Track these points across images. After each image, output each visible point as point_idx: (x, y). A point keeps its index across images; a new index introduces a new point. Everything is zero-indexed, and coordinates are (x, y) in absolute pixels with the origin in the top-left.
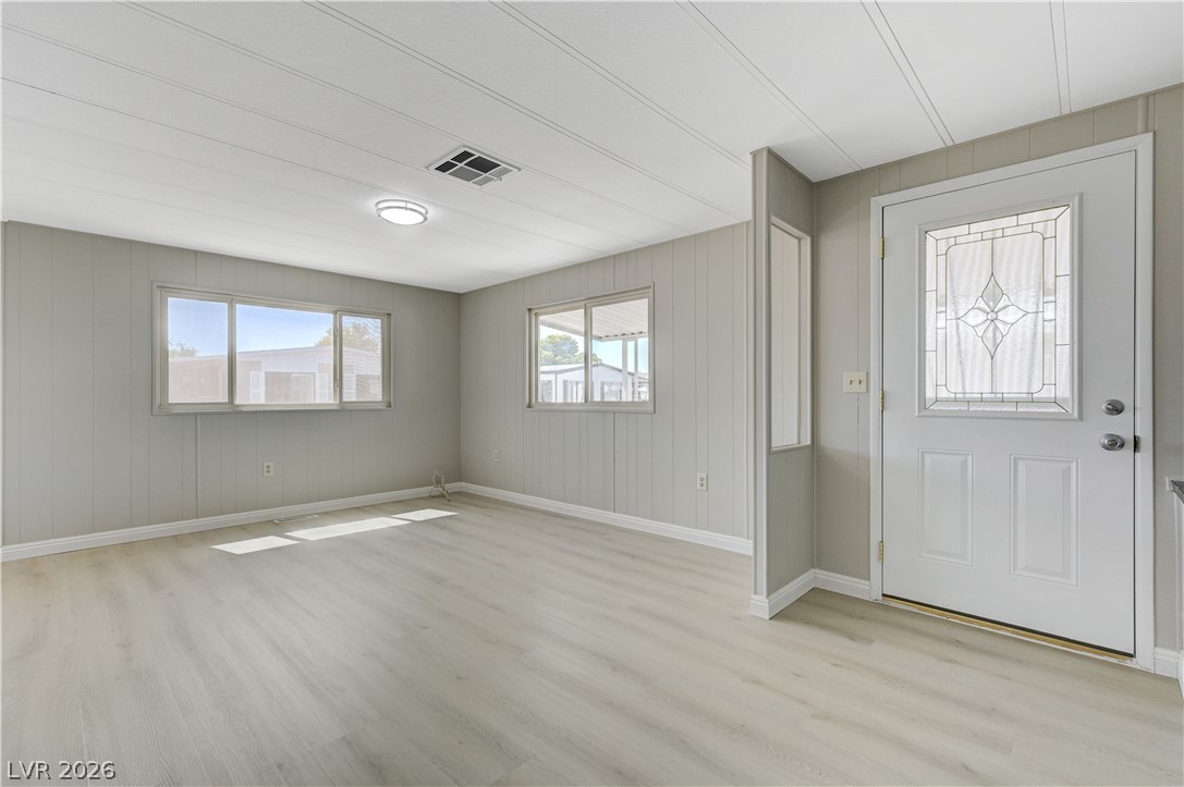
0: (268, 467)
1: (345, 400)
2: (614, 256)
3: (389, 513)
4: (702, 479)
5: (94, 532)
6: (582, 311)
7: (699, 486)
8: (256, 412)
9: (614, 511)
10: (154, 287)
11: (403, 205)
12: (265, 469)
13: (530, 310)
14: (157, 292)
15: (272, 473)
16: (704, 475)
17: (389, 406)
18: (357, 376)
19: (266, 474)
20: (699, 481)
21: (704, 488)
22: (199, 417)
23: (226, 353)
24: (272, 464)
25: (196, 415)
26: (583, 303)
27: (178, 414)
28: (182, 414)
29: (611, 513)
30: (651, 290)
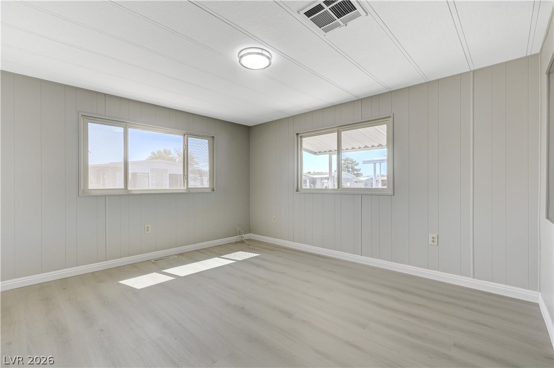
0: (148, 228)
1: (189, 187)
2: (361, 99)
3: (219, 255)
4: (433, 238)
5: (42, 273)
6: (336, 134)
7: (430, 242)
8: (141, 195)
9: (361, 255)
10: (80, 116)
11: (260, 51)
12: (146, 229)
13: (297, 134)
14: (81, 119)
15: (150, 232)
16: (435, 236)
17: (213, 190)
18: (170, 175)
19: (146, 232)
20: (431, 239)
21: (436, 243)
22: (107, 197)
23: (123, 161)
24: (149, 226)
25: (105, 196)
26: (336, 129)
27: (94, 196)
28: (97, 196)
29: (359, 256)
30: (391, 119)
